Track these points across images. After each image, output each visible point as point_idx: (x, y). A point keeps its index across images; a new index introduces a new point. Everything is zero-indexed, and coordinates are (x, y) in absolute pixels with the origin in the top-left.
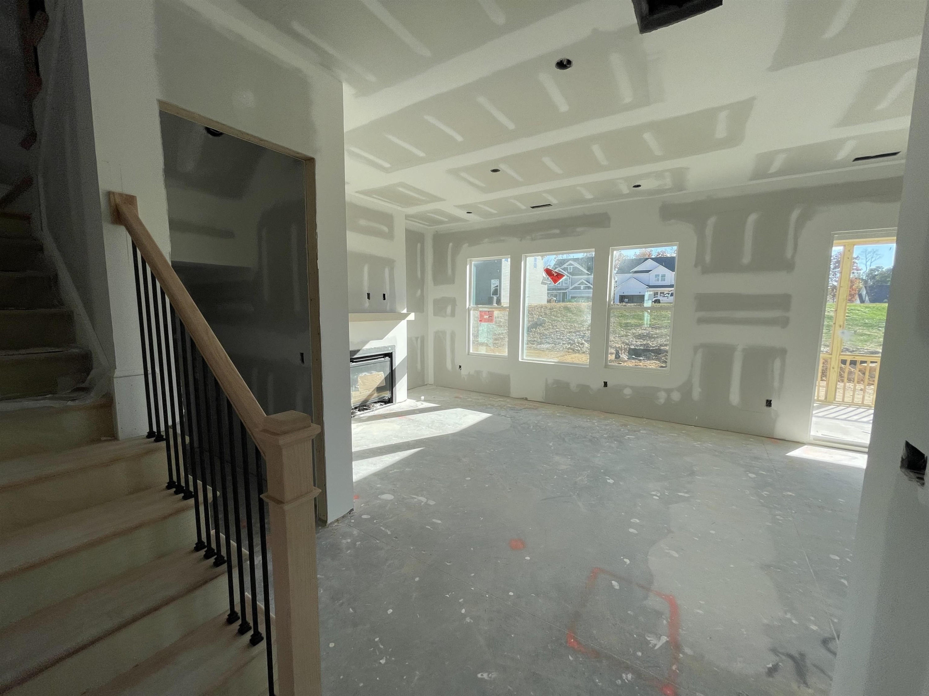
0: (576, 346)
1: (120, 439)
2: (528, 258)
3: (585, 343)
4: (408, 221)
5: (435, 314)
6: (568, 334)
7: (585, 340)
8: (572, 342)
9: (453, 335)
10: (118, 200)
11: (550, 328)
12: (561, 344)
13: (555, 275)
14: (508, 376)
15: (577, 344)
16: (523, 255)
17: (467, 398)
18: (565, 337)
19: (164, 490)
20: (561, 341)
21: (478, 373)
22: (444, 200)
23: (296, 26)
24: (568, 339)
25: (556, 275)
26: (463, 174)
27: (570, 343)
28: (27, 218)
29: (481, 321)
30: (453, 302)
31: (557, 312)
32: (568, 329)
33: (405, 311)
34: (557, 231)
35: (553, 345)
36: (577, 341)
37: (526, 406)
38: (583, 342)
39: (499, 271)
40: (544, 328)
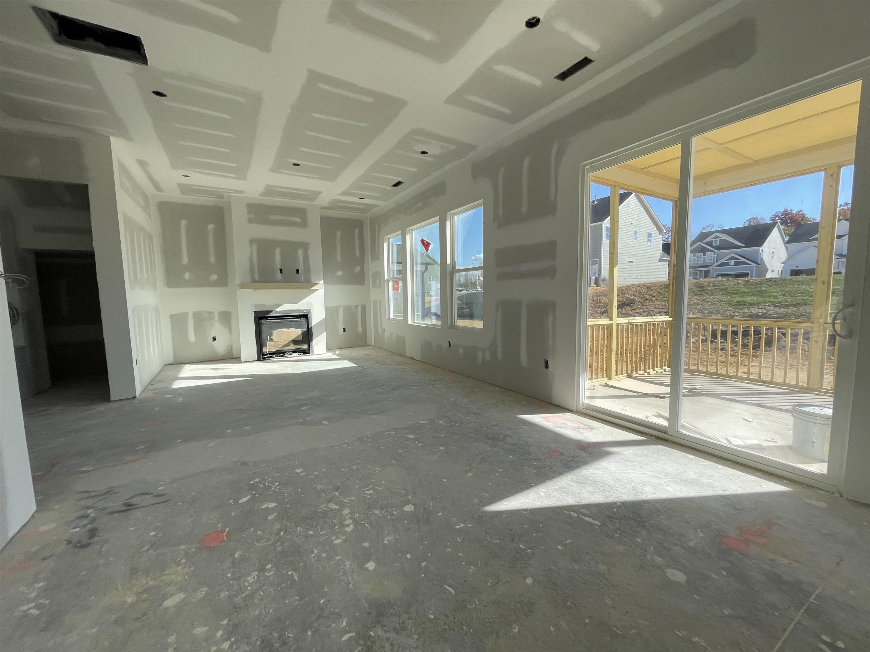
2: (413, 231)
4: (323, 211)
5: (373, 286)
9: (380, 303)
14: (405, 338)
21: (392, 335)
22: (321, 192)
26: (285, 172)
29: (394, 290)
30: (379, 275)
33: (322, 282)
40: (631, 308)
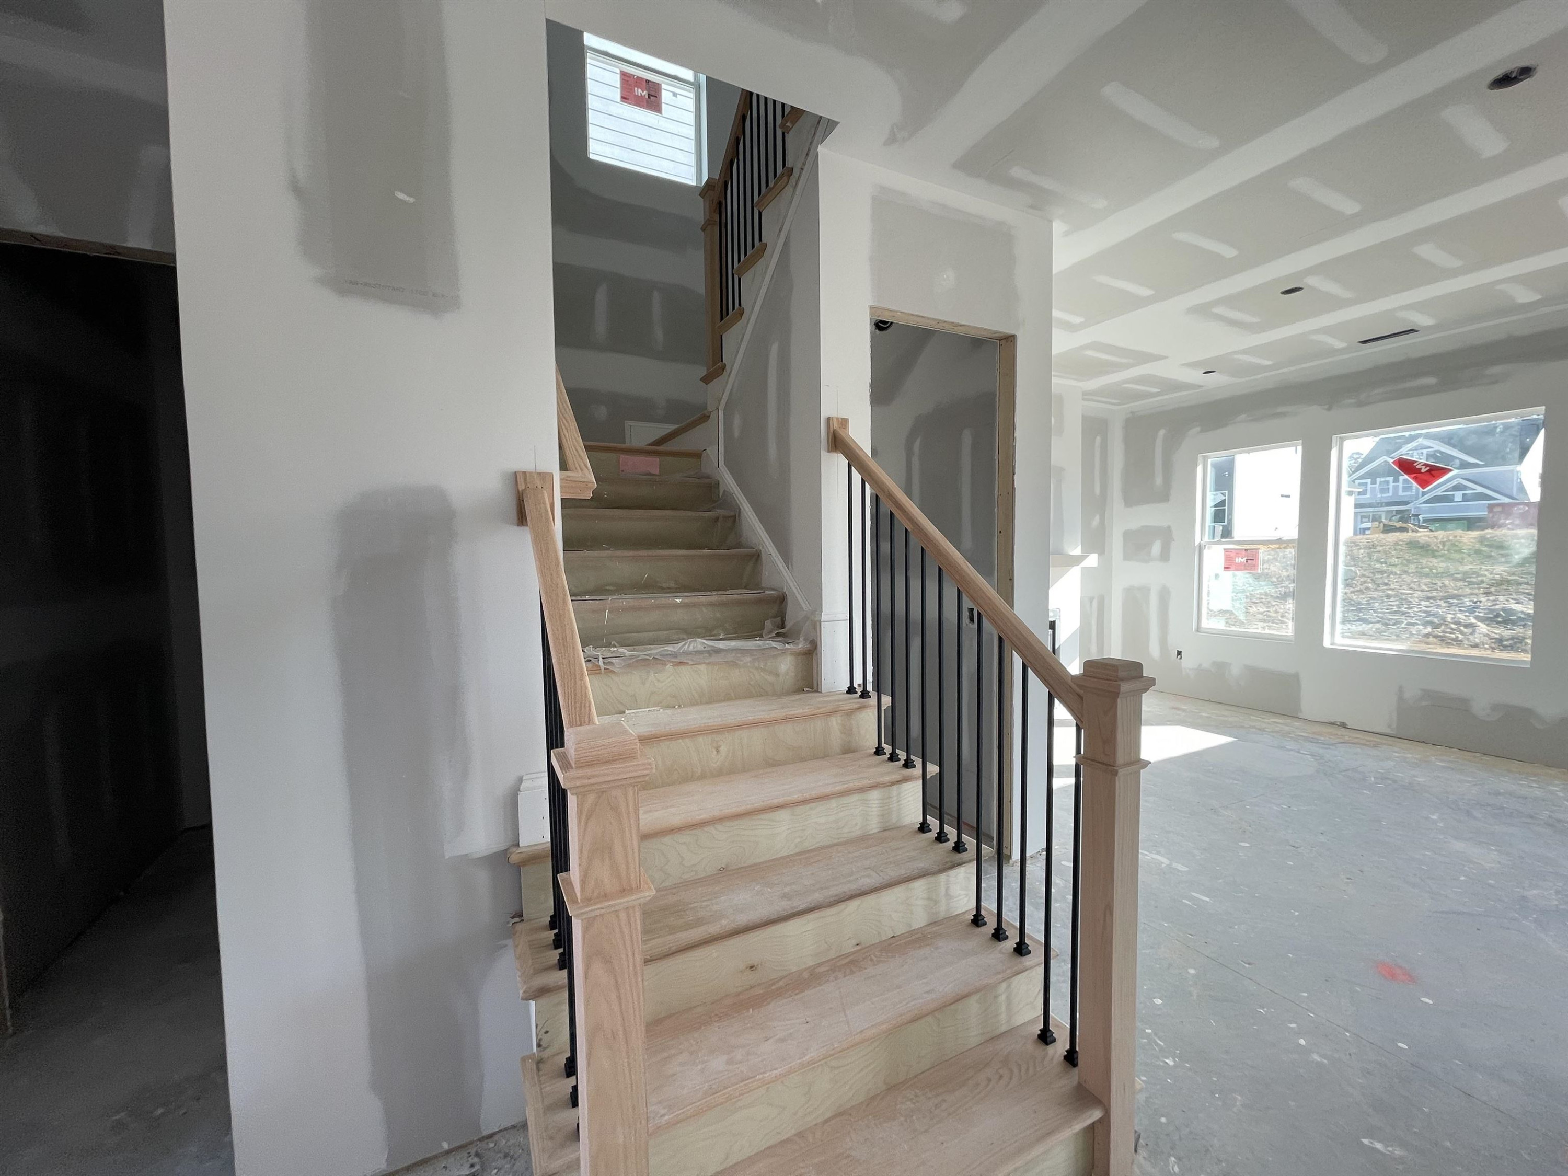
0: (1448, 630)
1: (824, 688)
2: (1347, 441)
3: (1479, 624)
4: (1086, 403)
5: (1127, 557)
6: (1423, 603)
7: (1477, 618)
8: (1436, 620)
9: (1164, 596)
10: (836, 426)
11: (1367, 588)
12: (1403, 625)
13: (1423, 470)
14: (1296, 677)
15: (1453, 626)
16: (1334, 437)
17: (1197, 711)
18: (1416, 609)
19: (870, 755)
20: (1403, 617)
21: (1221, 667)
22: (1166, 357)
23: (1017, 172)
24: (1424, 615)
25: (1427, 471)
26: (1219, 310)
27: (1431, 623)
28: (697, 455)
29: (1227, 568)
30: (1166, 535)
31: (1385, 552)
32: (1422, 591)
33: (1077, 551)
34: (1431, 380)
35: (1378, 626)
36: (1452, 618)
37: (1347, 738)
38: (1473, 621)
39: (1229, 474)
